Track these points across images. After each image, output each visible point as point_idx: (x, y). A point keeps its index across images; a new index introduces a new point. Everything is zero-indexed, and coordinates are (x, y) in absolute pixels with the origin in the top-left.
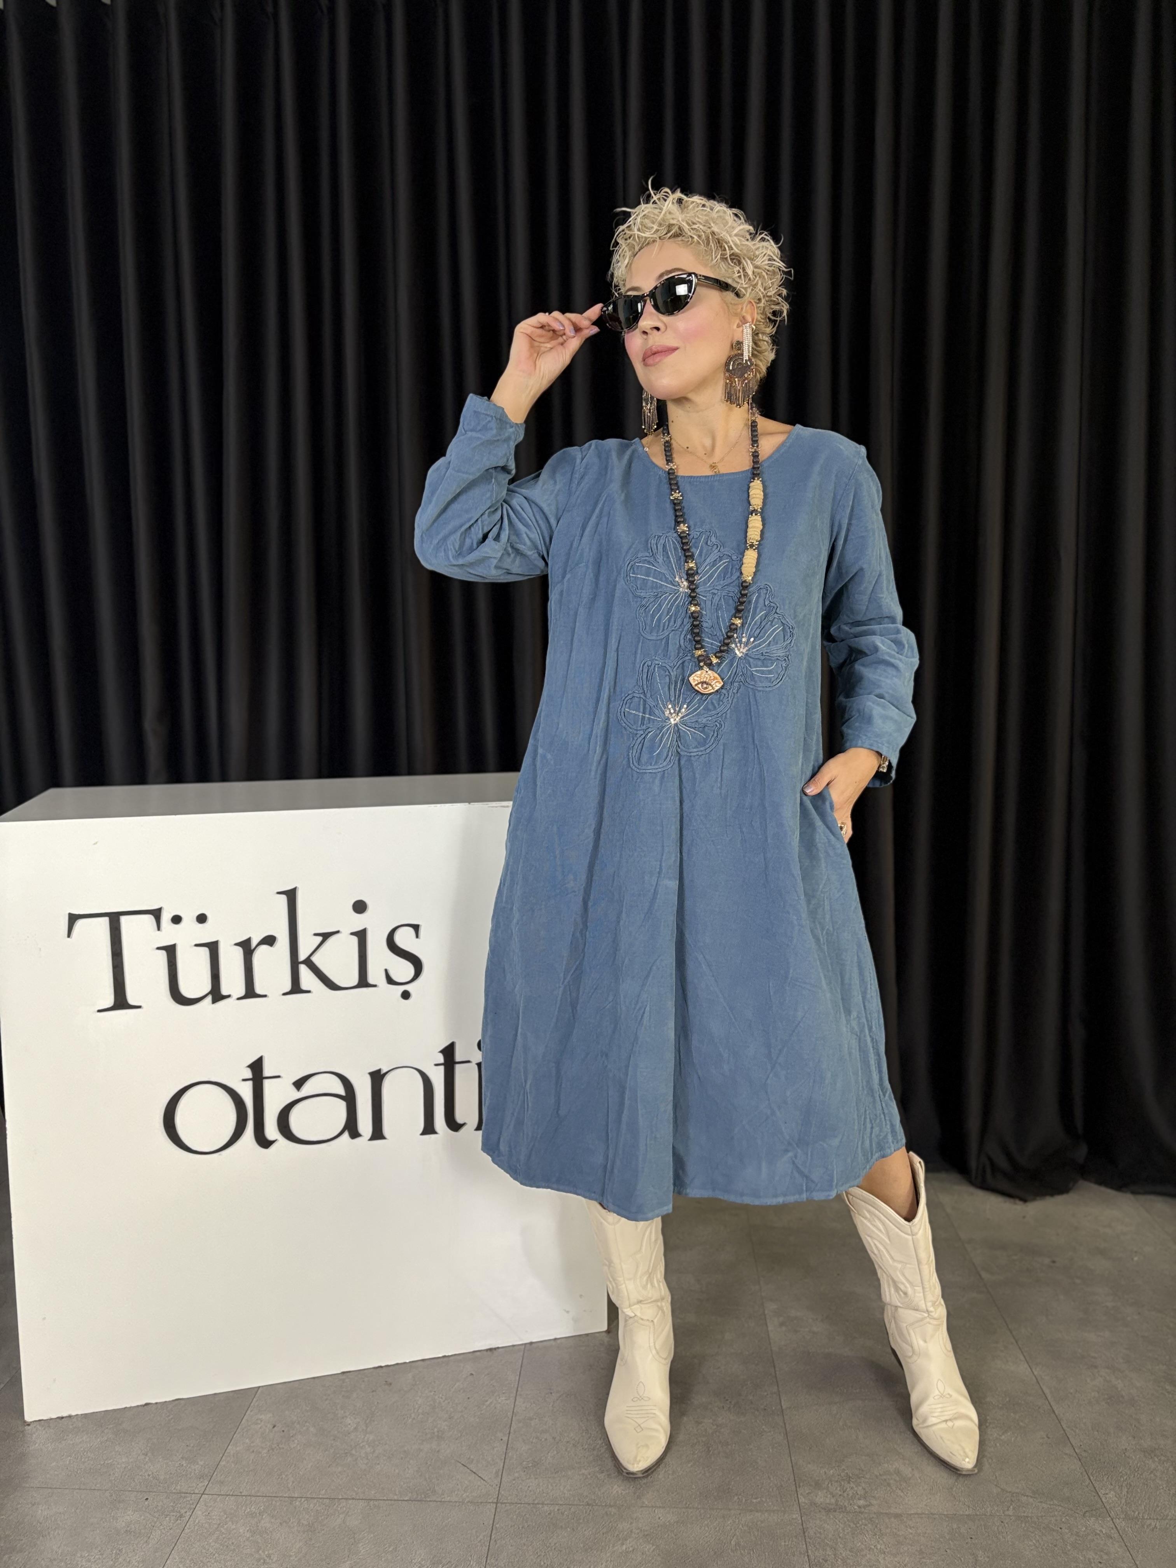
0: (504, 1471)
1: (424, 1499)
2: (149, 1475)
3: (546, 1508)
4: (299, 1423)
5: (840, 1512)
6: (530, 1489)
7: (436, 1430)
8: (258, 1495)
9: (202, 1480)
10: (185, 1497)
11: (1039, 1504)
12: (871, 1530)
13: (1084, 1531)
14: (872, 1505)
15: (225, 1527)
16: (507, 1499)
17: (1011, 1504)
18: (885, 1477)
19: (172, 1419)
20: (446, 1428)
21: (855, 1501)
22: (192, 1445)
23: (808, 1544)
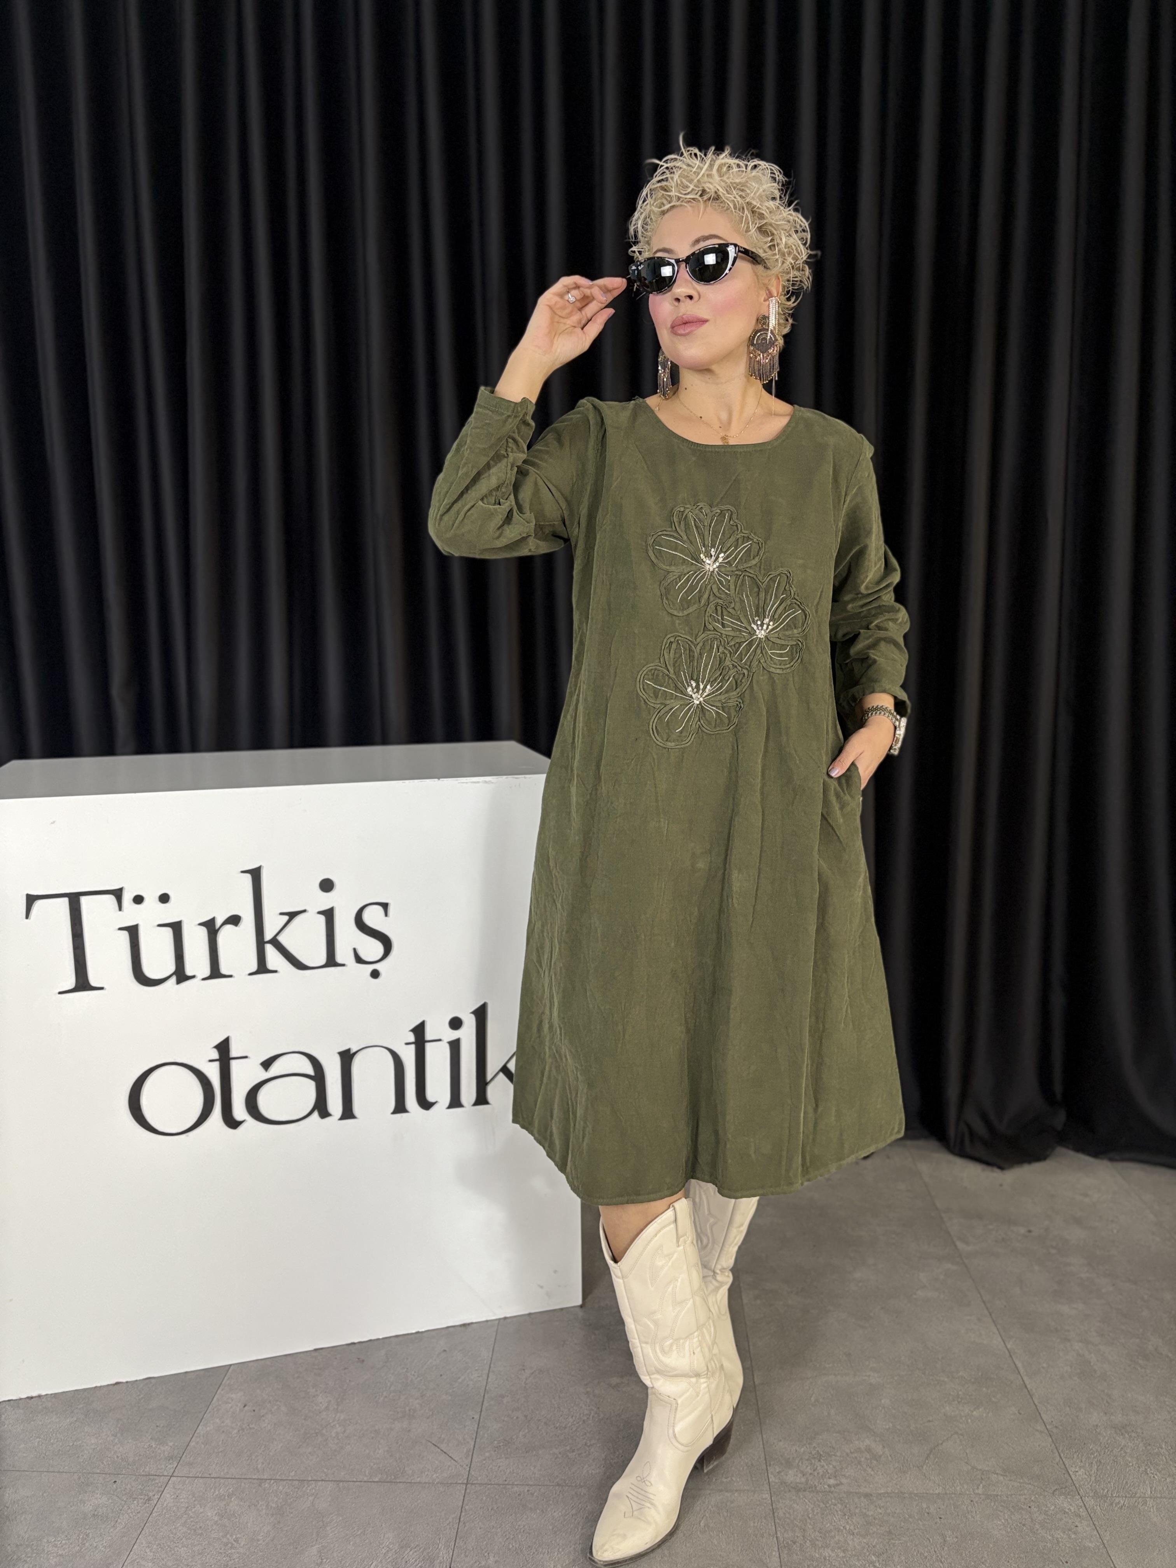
0: (475, 1451)
1: (394, 1481)
2: (118, 1457)
3: (516, 1489)
4: (270, 1402)
5: (809, 1491)
6: (501, 1468)
7: (407, 1409)
8: (228, 1476)
9: (171, 1461)
10: (155, 1480)
11: (1010, 1483)
12: (840, 1510)
13: (1053, 1510)
14: (842, 1484)
15: (193, 1510)
16: (477, 1479)
17: (981, 1483)
18: (853, 1455)
19: (142, 1398)
20: (417, 1406)
21: (825, 1480)
22: (162, 1425)
23: (777, 1526)
